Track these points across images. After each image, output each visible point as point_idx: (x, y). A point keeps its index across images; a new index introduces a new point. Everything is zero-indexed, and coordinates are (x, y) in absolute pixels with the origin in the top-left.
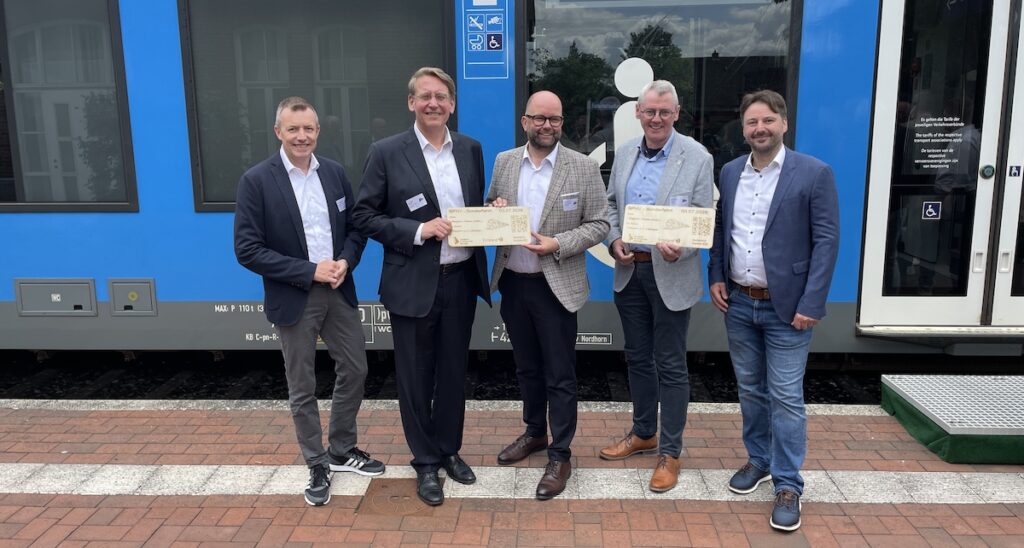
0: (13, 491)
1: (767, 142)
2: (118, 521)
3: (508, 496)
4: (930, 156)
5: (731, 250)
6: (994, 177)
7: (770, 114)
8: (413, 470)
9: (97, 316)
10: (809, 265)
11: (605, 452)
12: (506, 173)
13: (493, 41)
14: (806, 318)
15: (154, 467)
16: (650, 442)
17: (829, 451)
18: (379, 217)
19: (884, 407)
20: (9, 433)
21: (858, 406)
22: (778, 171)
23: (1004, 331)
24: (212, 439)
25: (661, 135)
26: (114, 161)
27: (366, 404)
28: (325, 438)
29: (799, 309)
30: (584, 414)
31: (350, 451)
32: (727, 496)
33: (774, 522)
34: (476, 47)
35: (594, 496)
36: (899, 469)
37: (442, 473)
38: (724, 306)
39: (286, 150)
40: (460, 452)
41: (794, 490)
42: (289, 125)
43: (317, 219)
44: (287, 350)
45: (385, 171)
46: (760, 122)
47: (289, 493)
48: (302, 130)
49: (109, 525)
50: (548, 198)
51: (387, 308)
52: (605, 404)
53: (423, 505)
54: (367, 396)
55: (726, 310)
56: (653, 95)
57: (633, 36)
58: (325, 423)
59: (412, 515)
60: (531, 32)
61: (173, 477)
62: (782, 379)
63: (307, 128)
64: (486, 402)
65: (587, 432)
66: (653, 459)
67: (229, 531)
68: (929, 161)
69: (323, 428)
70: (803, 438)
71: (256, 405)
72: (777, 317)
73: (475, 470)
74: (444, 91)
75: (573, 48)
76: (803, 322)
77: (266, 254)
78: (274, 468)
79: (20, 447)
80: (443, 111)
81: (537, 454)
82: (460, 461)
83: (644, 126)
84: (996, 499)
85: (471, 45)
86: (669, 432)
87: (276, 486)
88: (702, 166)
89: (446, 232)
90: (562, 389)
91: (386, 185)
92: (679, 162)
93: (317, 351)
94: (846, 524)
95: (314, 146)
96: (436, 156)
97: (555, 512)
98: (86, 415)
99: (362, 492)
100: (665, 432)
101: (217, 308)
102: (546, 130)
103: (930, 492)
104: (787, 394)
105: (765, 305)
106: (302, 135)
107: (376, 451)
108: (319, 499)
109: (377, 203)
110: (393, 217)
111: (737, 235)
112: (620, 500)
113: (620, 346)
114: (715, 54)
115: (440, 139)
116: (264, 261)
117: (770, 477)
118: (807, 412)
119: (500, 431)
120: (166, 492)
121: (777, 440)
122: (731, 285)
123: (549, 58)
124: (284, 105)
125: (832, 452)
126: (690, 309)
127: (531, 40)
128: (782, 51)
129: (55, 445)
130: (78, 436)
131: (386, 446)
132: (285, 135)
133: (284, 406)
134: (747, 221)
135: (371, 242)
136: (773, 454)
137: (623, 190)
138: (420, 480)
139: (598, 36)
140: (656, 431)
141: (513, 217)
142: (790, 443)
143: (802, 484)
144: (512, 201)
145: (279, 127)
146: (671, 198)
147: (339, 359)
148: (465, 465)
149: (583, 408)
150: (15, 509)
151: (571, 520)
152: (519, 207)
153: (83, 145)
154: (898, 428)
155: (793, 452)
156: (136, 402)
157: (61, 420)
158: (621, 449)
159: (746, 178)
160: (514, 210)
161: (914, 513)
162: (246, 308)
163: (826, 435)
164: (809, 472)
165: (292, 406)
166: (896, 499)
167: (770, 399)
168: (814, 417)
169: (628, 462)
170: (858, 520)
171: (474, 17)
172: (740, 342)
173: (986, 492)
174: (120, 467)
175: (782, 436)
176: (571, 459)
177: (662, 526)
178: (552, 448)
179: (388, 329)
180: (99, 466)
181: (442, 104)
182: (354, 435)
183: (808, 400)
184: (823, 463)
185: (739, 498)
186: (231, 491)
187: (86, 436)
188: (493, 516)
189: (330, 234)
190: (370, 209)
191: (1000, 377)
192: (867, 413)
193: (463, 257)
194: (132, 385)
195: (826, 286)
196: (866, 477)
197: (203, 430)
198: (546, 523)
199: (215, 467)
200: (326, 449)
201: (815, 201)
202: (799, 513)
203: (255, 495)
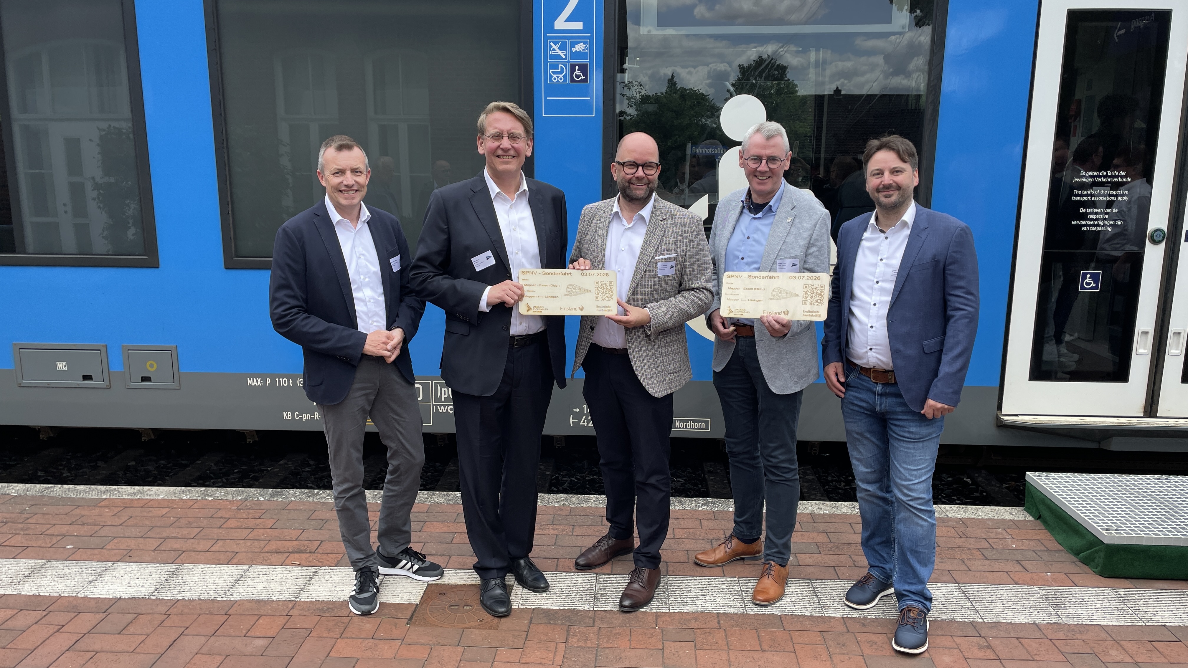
0: (9, 592)
1: (895, 197)
2: (131, 629)
3: (587, 608)
4: (1090, 216)
5: (850, 324)
6: (1164, 242)
7: (899, 164)
8: (476, 575)
9: (109, 388)
10: (942, 343)
11: (700, 557)
12: (592, 229)
13: (577, 72)
14: (939, 405)
15: (174, 567)
16: (754, 547)
17: (962, 560)
18: (440, 277)
19: (1028, 510)
20: (6, 523)
21: (997, 508)
22: (907, 232)
23: (1171, 423)
24: (244, 533)
25: (768, 187)
26: (132, 206)
27: (422, 496)
28: (374, 536)
29: (931, 393)
30: (676, 511)
31: (402, 552)
32: (841, 612)
33: (897, 644)
34: (558, 79)
35: (688, 609)
36: (1045, 583)
37: (510, 579)
38: (841, 391)
39: (331, 198)
40: (530, 555)
41: (920, 606)
42: (334, 167)
43: (367, 280)
44: (331, 433)
45: (448, 222)
46: (887, 174)
47: (331, 599)
48: (348, 173)
49: (119, 634)
50: (640, 260)
51: (448, 385)
52: (701, 500)
53: (488, 617)
54: (425, 487)
55: (843, 396)
56: (759, 139)
57: (741, 67)
58: (375, 518)
59: (474, 628)
60: (623, 62)
61: (196, 578)
62: (908, 477)
63: (355, 171)
64: (563, 496)
65: (679, 533)
66: (757, 567)
67: (260, 643)
68: (1088, 223)
69: (371, 524)
70: (931, 546)
71: (294, 495)
72: (905, 405)
73: (548, 576)
74: (518, 129)
75: (672, 82)
76: (935, 410)
77: (308, 320)
78: (313, 569)
79: (18, 540)
80: (518, 153)
81: (620, 558)
82: (531, 566)
83: (748, 176)
84: (1157, 621)
85: (551, 77)
86: (775, 535)
87: (316, 590)
88: (817, 223)
89: (516, 298)
90: (652, 486)
91: (449, 240)
92: (790, 219)
93: (366, 433)
94: (981, 648)
95: (364, 192)
96: (509, 206)
97: (640, 627)
98: (96, 503)
99: (416, 600)
100: (772, 537)
101: (250, 382)
102: (639, 179)
103: (1080, 611)
104: (914, 495)
105: (889, 390)
106: (349, 179)
107: (434, 552)
108: (366, 608)
109: (438, 260)
110: (456, 277)
111: (859, 307)
112: (718, 614)
113: (720, 433)
114: (837, 91)
115: (513, 189)
116: (305, 330)
117: (892, 590)
118: (936, 514)
119: (578, 531)
120: (187, 595)
121: (901, 548)
122: (850, 366)
123: (643, 92)
124: (328, 145)
125: (966, 561)
126: (801, 392)
127: (623, 71)
128: (918, 89)
129: (59, 538)
130: (86, 528)
131: (444, 546)
132: (329, 180)
133: (327, 497)
134: (869, 291)
135: (429, 306)
136: (896, 565)
137: (723, 252)
138: (484, 587)
139: (700, 68)
140: (760, 534)
141: (597, 283)
142: (917, 552)
143: (930, 600)
144: (598, 263)
145: (323, 171)
146: (778, 261)
147: (391, 445)
148: (537, 570)
149: (676, 505)
150: (10, 613)
151: (659, 637)
152: (605, 272)
153: (97, 186)
154: (1043, 535)
155: (920, 562)
156: (154, 489)
157: (68, 509)
158: (720, 554)
159: (869, 240)
160: (599, 275)
161: (1061, 635)
162: (284, 382)
163: (959, 541)
164: (939, 584)
165: (336, 498)
166: (1040, 619)
167: (894, 499)
168: (946, 520)
169: (728, 569)
170: (995, 643)
171: (555, 43)
172: (858, 433)
173: (1146, 612)
174: (134, 566)
175: (907, 544)
176: (661, 565)
177: (765, 646)
178: (638, 552)
179: (449, 409)
180: (110, 564)
181: (516, 145)
182: (408, 533)
183: (937, 500)
184: (957, 576)
185: (855, 615)
186: (264, 596)
187: (96, 528)
188: (568, 631)
189: (382, 298)
190: (430, 268)
191: (1164, 477)
192: (1008, 517)
193: (536, 328)
194: (150, 468)
195: (964, 368)
196: (1005, 592)
197: (232, 523)
198: (630, 640)
199: (245, 567)
200: (375, 549)
201: (951, 267)
202: (926, 633)
203: (291, 601)
